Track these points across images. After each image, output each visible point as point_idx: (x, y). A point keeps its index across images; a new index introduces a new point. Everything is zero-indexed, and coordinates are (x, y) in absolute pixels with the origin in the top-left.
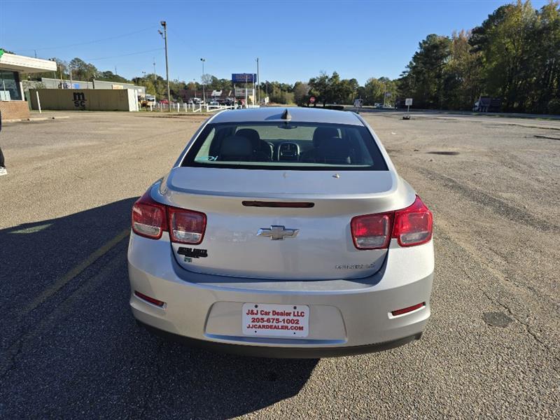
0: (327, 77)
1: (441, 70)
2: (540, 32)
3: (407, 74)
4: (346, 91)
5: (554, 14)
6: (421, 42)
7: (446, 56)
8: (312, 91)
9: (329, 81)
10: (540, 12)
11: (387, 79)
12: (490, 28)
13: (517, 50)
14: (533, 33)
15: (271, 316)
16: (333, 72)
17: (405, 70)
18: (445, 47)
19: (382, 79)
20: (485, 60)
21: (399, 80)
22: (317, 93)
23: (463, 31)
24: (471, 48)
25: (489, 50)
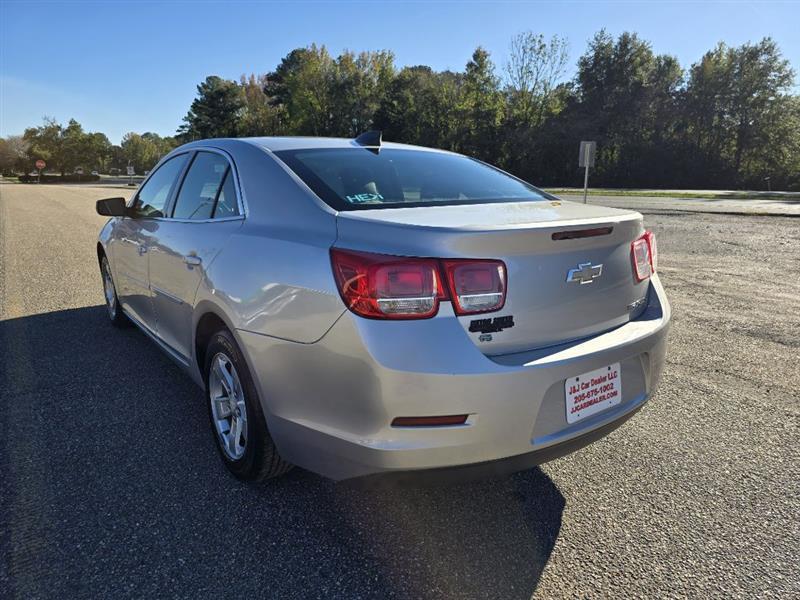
0: (59, 128)
1: (235, 125)
2: (342, 87)
3: (187, 129)
4: (99, 151)
5: (352, 66)
6: (200, 86)
7: (237, 108)
8: (35, 150)
9: (63, 133)
10: (338, 62)
11: (156, 136)
12: (287, 75)
13: (322, 107)
14: (336, 86)
15: (591, 388)
16: (69, 120)
17: (184, 123)
18: (235, 95)
19: (147, 135)
20: (288, 116)
21: (177, 137)
22: (47, 154)
23: (253, 76)
24: (268, 99)
25: (291, 103)
